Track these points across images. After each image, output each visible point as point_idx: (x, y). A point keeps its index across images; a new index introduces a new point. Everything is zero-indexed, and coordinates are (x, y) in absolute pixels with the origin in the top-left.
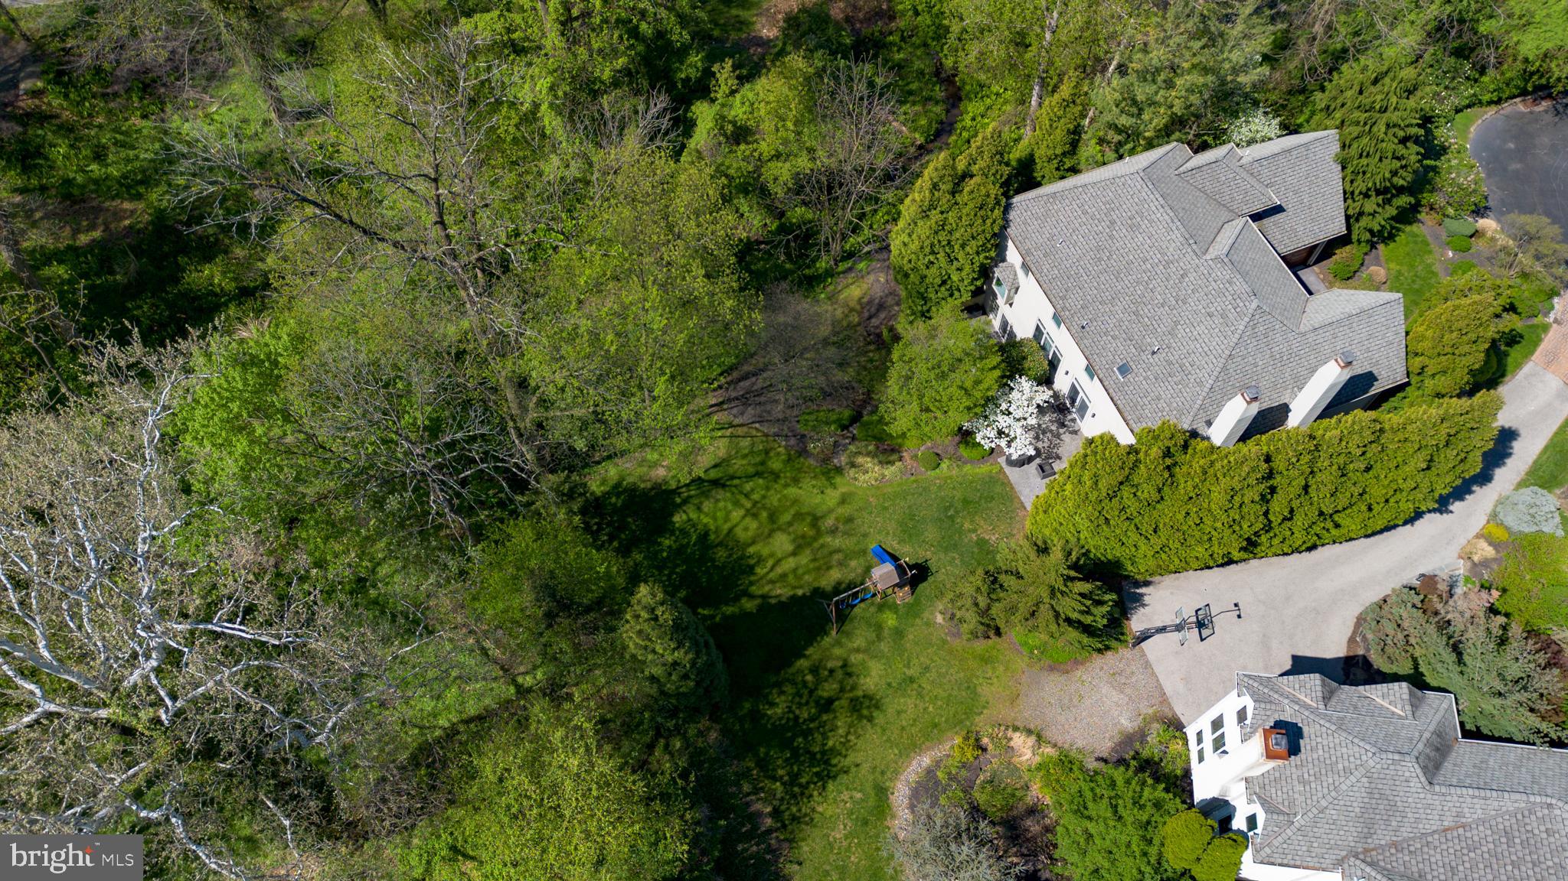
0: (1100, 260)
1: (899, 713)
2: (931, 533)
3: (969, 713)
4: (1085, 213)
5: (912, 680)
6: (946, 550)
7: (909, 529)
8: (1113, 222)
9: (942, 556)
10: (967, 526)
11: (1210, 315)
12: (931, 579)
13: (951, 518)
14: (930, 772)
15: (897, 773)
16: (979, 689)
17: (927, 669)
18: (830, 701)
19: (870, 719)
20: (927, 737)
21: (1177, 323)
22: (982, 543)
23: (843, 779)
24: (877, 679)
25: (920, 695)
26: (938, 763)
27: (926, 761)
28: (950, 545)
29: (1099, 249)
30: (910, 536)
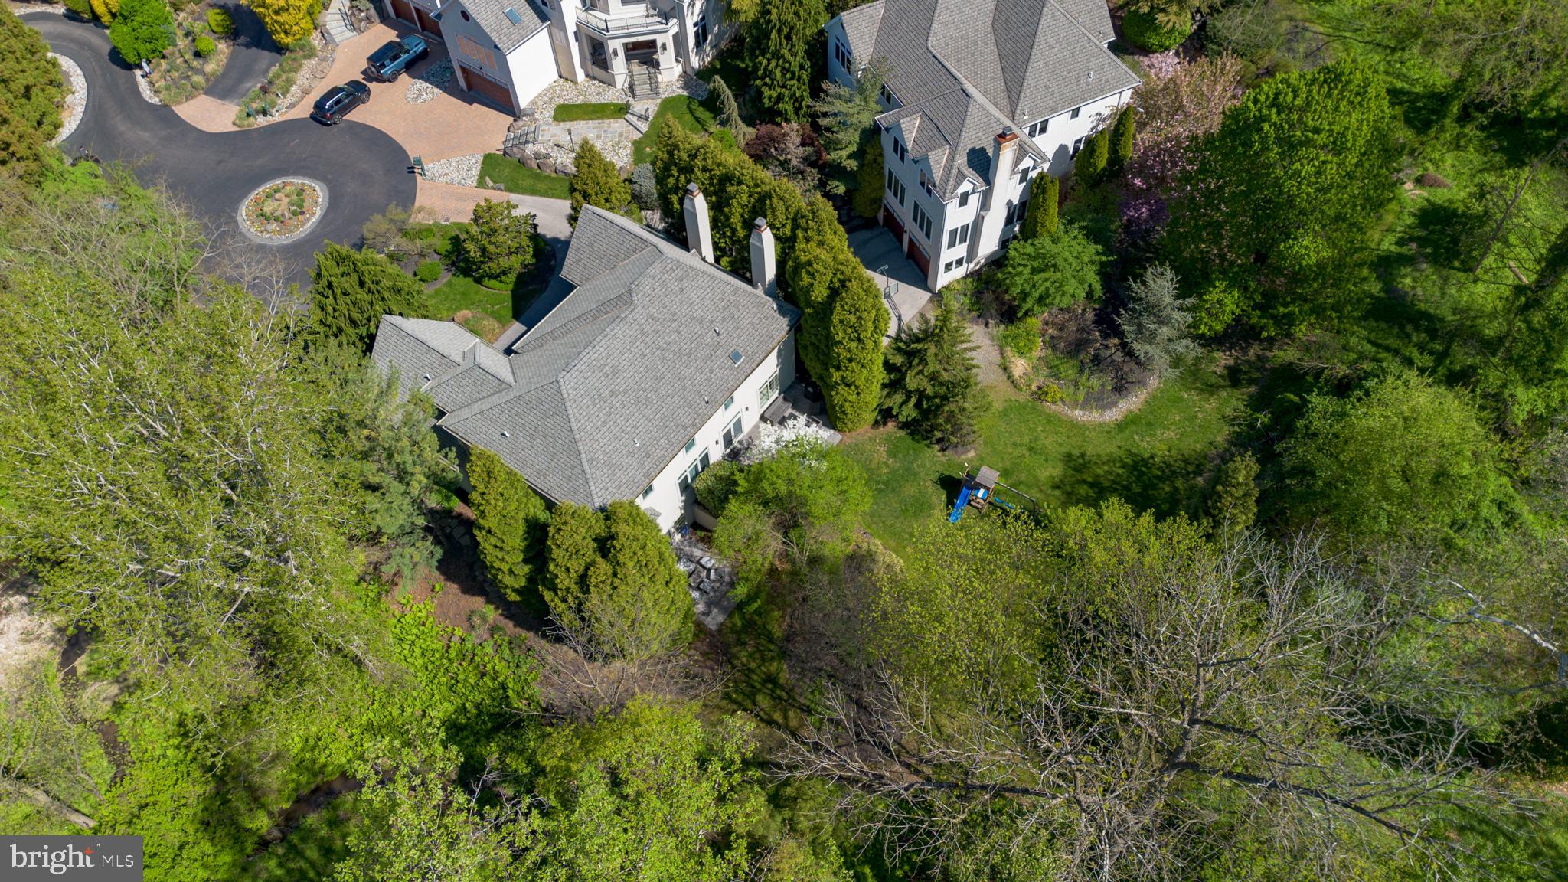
0: (647, 399)
1: (1060, 445)
2: (910, 490)
3: (1022, 407)
4: (605, 423)
5: (1031, 449)
6: (915, 474)
7: (920, 508)
8: (612, 393)
9: (922, 475)
10: (885, 470)
11: (682, 290)
12: (947, 473)
13: (886, 484)
14: (1084, 406)
15: (1101, 425)
16: (1001, 409)
17: (1014, 444)
18: (1092, 485)
19: (1083, 455)
20: (1061, 421)
21: (692, 318)
22: (892, 454)
23: (1134, 450)
24: (1050, 469)
25: (1036, 439)
26: (1075, 405)
27: (1077, 412)
28: (910, 474)
29: (637, 402)
30: (922, 504)
